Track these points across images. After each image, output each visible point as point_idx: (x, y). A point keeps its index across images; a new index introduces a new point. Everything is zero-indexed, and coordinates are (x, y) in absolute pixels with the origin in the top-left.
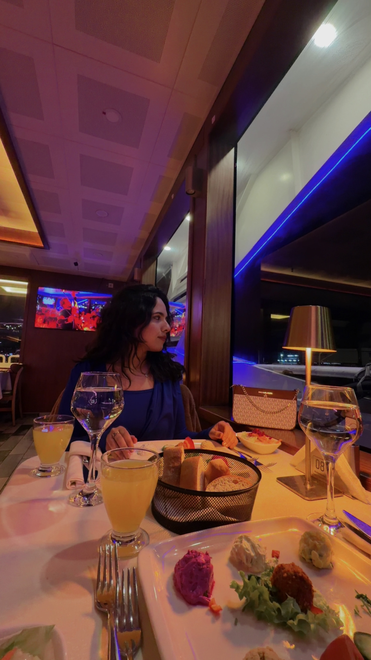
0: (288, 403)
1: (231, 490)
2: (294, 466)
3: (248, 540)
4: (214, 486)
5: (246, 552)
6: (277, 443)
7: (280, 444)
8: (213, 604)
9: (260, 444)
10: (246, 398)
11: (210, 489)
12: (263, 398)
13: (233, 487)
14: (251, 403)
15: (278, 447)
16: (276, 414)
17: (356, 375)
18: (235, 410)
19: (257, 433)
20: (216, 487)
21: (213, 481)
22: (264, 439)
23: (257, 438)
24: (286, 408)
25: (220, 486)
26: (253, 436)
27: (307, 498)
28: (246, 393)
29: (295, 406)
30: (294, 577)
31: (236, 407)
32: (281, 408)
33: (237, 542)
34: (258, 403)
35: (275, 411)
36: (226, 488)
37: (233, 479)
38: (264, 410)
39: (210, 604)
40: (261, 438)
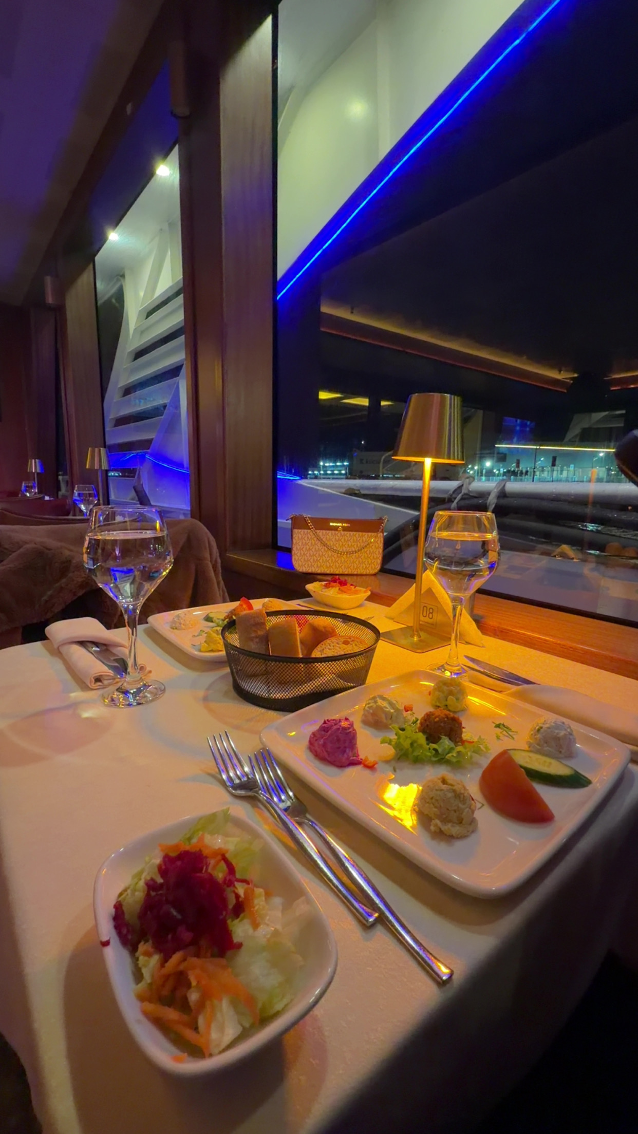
0: (371, 537)
1: (342, 653)
2: (392, 619)
3: (384, 699)
4: (320, 651)
5: (385, 711)
6: (365, 592)
7: (369, 593)
8: (366, 761)
9: (345, 596)
10: (311, 533)
11: (316, 654)
12: (337, 532)
13: (344, 649)
14: (319, 541)
15: (365, 598)
16: (354, 554)
17: (451, 492)
18: (296, 552)
19: (338, 582)
20: (323, 652)
21: (319, 646)
22: (348, 590)
23: (337, 588)
24: (368, 544)
25: (328, 650)
26: (333, 587)
27: (419, 651)
28: (313, 526)
29: (381, 541)
30: (446, 719)
31: (297, 548)
32: (362, 545)
33: (369, 704)
34: (330, 540)
35: (354, 550)
36: (336, 652)
37: (343, 640)
38: (339, 549)
39: (363, 762)
40: (344, 588)
